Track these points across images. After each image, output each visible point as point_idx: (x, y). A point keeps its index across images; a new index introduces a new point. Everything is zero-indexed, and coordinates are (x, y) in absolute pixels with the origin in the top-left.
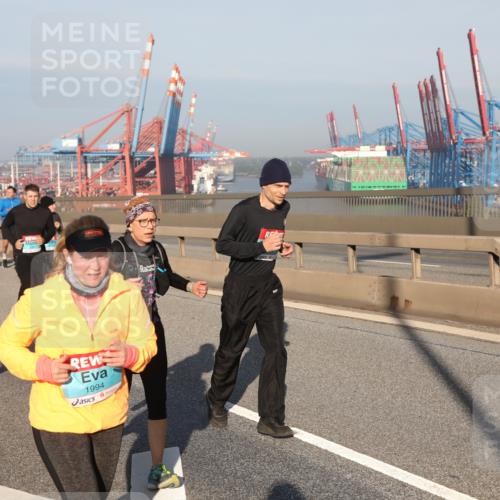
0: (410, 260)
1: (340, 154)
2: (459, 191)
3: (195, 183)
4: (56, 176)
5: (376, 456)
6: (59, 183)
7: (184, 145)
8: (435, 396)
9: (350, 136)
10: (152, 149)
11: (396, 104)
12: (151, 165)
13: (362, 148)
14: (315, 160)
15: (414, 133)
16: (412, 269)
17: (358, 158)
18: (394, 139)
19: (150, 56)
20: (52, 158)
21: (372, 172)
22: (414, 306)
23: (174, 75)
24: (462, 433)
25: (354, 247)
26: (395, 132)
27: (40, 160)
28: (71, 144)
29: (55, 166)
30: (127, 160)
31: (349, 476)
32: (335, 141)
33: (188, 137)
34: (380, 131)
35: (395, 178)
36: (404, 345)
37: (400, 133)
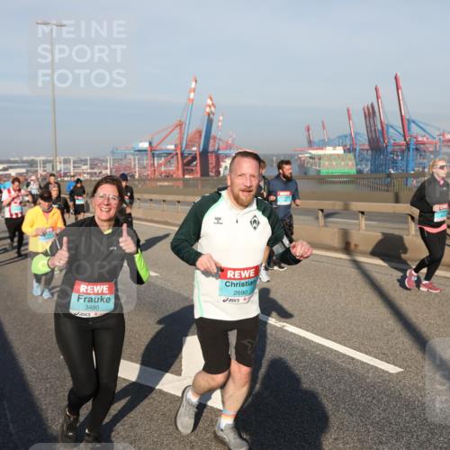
0: (358, 219)
1: (314, 152)
2: (389, 175)
3: (222, 170)
4: (135, 165)
5: (335, 341)
6: (137, 169)
7: (214, 146)
8: (373, 304)
9: (320, 141)
10: (195, 149)
11: (349, 119)
12: (194, 158)
13: (328, 148)
14: (297, 155)
15: (361, 139)
16: (359, 225)
17: (325, 155)
18: (348, 142)
19: (194, 90)
20: (133, 154)
21: (334, 163)
22: (361, 248)
23: (209, 102)
24: (390, 327)
25: (322, 211)
26: (348, 139)
27: (125, 155)
28: (145, 145)
29: (134, 159)
30: (179, 155)
31: (318, 353)
32: (311, 144)
33: (217, 141)
34: (339, 137)
35: (348, 167)
36: (354, 272)
37: (352, 139)
